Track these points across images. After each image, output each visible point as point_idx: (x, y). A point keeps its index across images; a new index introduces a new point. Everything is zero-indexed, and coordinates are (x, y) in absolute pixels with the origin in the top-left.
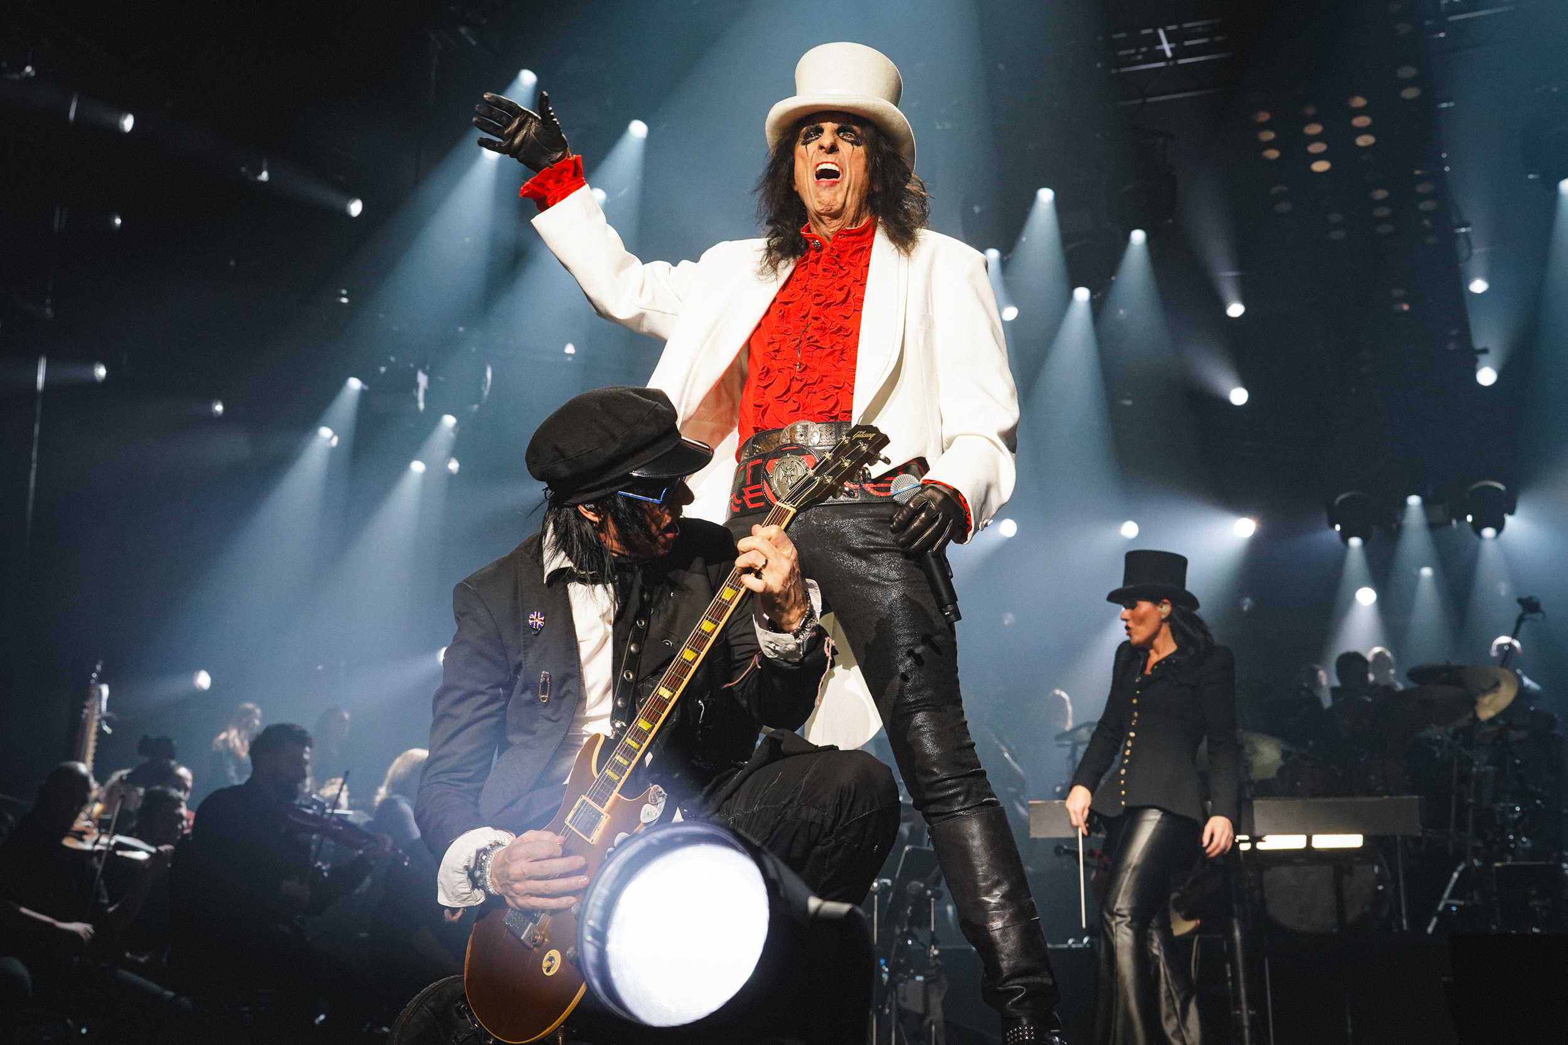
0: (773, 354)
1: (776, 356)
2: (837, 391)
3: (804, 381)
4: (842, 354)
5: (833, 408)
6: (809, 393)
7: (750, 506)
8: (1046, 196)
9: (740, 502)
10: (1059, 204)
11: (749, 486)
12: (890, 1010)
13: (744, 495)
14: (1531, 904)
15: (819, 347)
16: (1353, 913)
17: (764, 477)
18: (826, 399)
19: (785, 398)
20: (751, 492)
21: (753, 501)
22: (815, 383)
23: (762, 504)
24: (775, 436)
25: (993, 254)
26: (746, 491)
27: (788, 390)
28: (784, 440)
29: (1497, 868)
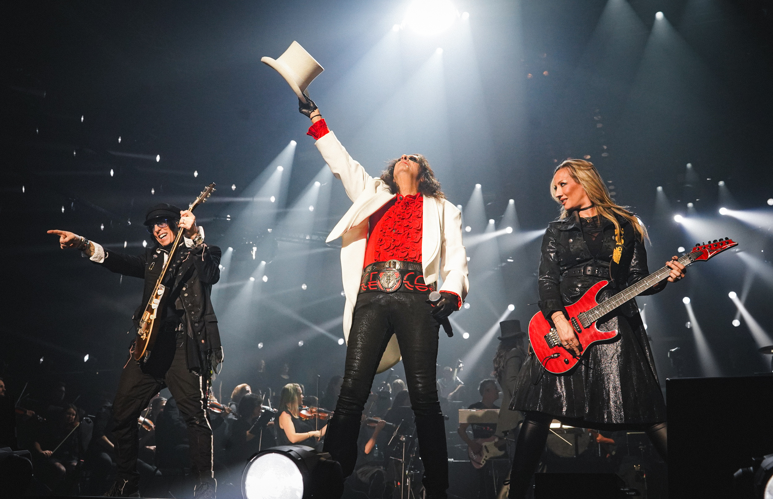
0: (383, 234)
1: (384, 235)
2: (407, 249)
3: (395, 245)
4: (408, 235)
5: (406, 256)
6: (397, 250)
7: (371, 289)
8: (478, 186)
9: (366, 287)
10: (483, 190)
11: (371, 281)
12: (408, 484)
13: (368, 284)
14: (639, 447)
15: (399, 234)
16: (581, 451)
17: (378, 279)
18: (403, 252)
19: (388, 250)
20: (372, 284)
21: (372, 287)
22: (399, 246)
23: (376, 288)
24: (383, 264)
25: (460, 206)
26: (370, 283)
27: (389, 248)
28: (387, 266)
29: (628, 434)
